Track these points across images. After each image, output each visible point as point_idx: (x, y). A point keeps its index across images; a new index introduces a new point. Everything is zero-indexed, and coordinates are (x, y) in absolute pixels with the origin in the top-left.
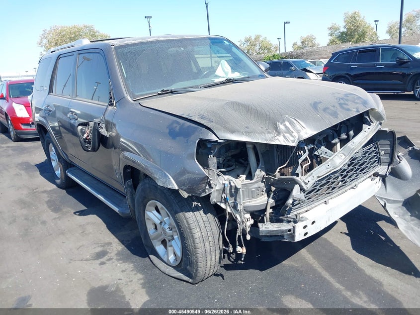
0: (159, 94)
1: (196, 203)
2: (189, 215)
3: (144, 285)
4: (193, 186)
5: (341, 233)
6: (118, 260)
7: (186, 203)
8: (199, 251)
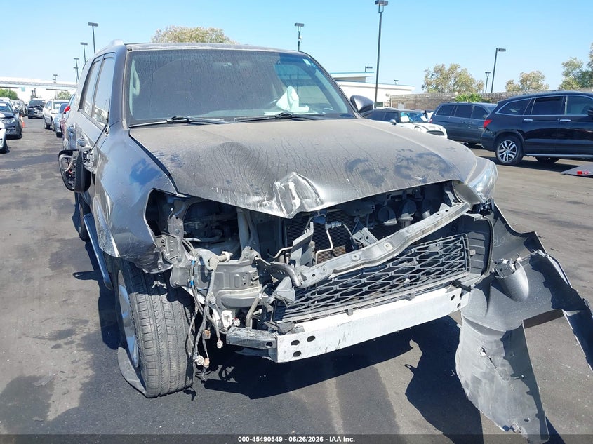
0: (169, 123)
1: (159, 283)
2: (144, 297)
3: (85, 387)
4: (137, 256)
5: (406, 365)
6: (79, 345)
7: (143, 280)
8: (150, 351)
